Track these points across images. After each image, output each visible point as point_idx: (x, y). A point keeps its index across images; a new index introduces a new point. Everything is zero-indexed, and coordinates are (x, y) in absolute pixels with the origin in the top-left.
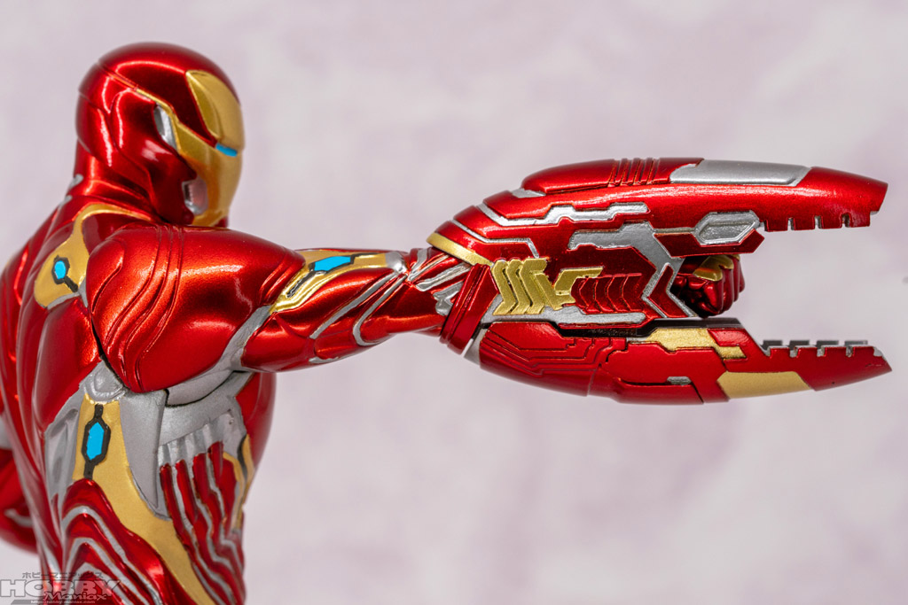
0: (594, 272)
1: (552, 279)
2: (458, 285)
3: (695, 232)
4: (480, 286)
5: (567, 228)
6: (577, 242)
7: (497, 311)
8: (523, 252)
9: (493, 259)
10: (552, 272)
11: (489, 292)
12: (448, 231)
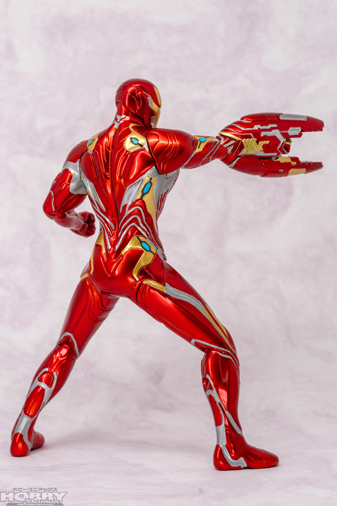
0: (267, 142)
1: (258, 144)
2: (233, 146)
3: (288, 132)
4: (239, 146)
5: (260, 131)
6: (263, 134)
7: (244, 152)
8: (250, 137)
9: (243, 139)
10: (257, 142)
11: (242, 147)
12: (225, 130)
